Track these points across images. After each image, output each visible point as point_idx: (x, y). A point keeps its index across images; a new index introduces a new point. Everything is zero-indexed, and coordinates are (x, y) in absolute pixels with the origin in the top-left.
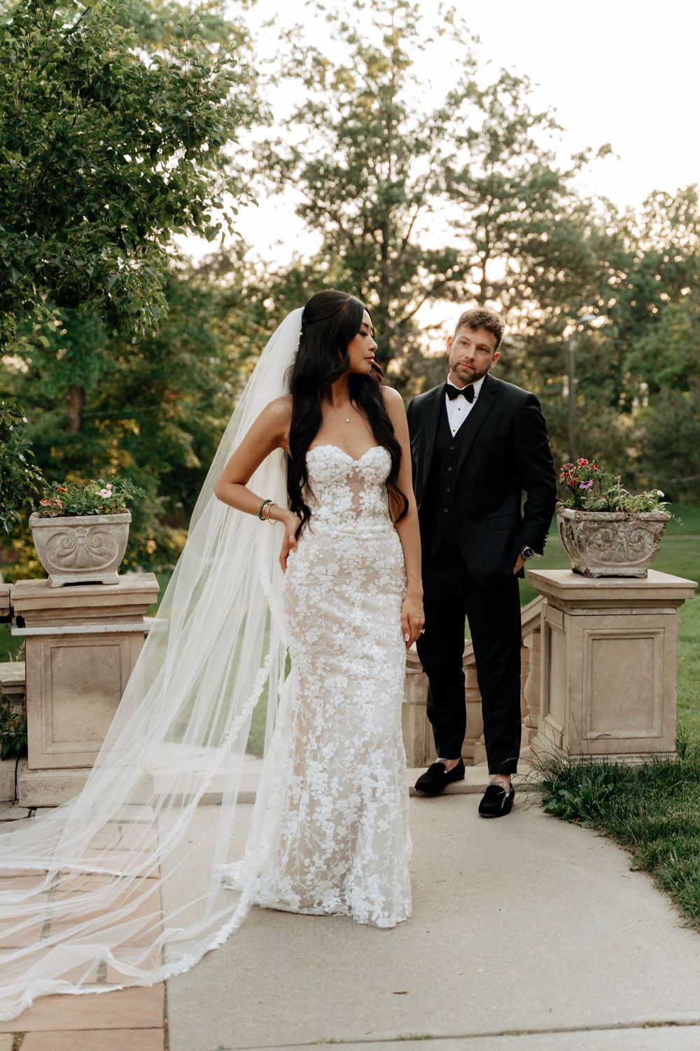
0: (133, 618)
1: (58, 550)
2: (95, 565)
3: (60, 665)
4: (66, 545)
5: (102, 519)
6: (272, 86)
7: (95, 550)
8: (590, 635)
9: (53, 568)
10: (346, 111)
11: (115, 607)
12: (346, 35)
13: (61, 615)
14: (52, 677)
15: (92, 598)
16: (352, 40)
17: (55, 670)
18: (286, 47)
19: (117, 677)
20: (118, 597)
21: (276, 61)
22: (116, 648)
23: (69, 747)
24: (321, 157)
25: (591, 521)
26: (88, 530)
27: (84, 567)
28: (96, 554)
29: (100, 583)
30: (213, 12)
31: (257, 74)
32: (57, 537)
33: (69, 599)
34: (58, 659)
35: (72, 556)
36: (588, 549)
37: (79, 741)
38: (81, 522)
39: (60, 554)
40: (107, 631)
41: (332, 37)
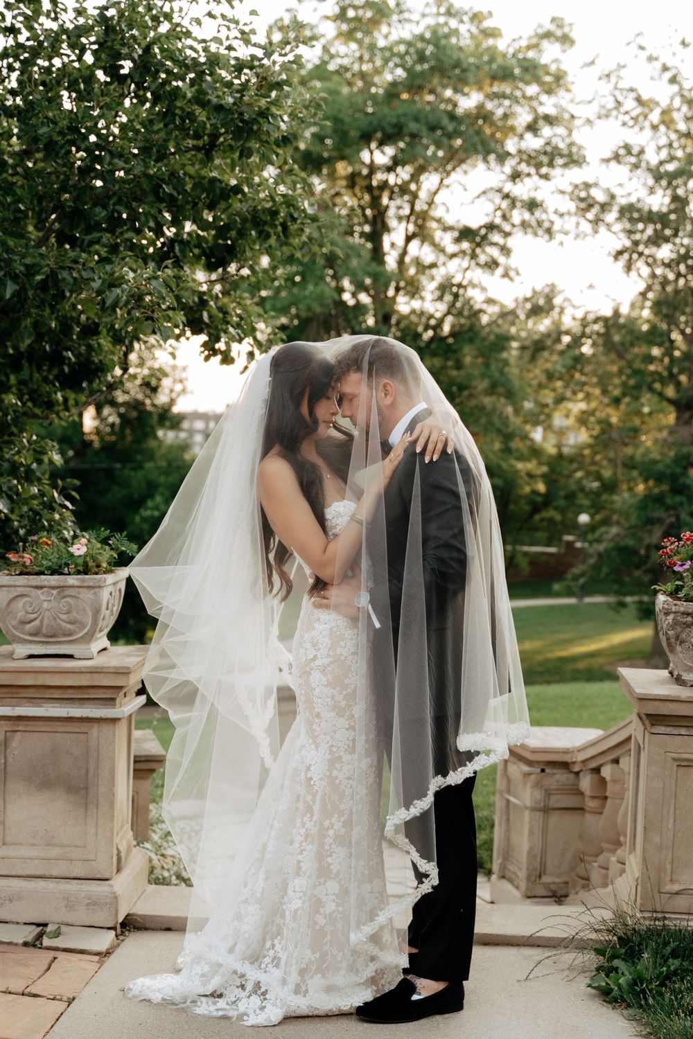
0: (103, 702)
1: (20, 615)
2: (65, 635)
3: (16, 753)
4: (30, 610)
5: (72, 580)
6: (587, 128)
7: (64, 617)
8: (674, 759)
9: (15, 636)
10: (664, 154)
11: (80, 687)
12: (668, 75)
13: (18, 693)
14: (5, 766)
15: (51, 675)
16: (673, 80)
17: (10, 759)
18: (605, 88)
19: (83, 772)
20: (82, 676)
21: (594, 102)
22: (83, 737)
23: (22, 852)
24: (633, 199)
25: (683, 613)
26: (55, 592)
27: (52, 637)
28: (64, 621)
29: (71, 657)
30: (531, 54)
31: (573, 117)
32: (19, 599)
33: (23, 675)
34: (14, 745)
35: (37, 623)
36: (679, 648)
37: (34, 845)
38: (46, 583)
39: (23, 619)
40: (70, 715)
41: (652, 78)
